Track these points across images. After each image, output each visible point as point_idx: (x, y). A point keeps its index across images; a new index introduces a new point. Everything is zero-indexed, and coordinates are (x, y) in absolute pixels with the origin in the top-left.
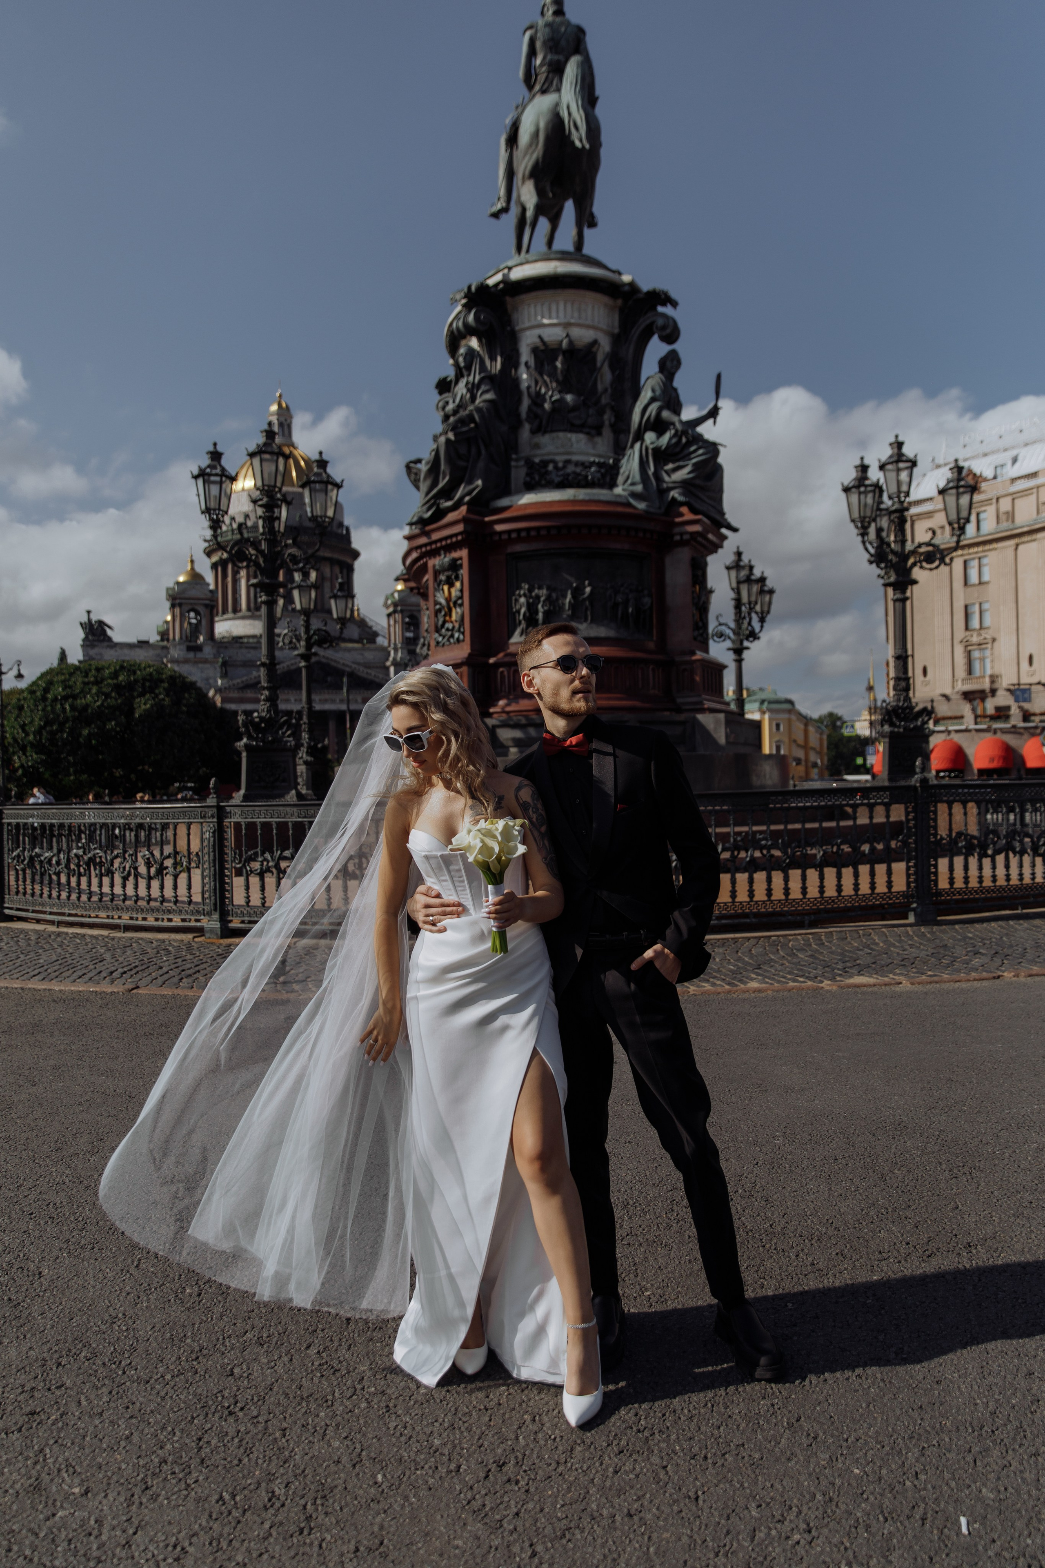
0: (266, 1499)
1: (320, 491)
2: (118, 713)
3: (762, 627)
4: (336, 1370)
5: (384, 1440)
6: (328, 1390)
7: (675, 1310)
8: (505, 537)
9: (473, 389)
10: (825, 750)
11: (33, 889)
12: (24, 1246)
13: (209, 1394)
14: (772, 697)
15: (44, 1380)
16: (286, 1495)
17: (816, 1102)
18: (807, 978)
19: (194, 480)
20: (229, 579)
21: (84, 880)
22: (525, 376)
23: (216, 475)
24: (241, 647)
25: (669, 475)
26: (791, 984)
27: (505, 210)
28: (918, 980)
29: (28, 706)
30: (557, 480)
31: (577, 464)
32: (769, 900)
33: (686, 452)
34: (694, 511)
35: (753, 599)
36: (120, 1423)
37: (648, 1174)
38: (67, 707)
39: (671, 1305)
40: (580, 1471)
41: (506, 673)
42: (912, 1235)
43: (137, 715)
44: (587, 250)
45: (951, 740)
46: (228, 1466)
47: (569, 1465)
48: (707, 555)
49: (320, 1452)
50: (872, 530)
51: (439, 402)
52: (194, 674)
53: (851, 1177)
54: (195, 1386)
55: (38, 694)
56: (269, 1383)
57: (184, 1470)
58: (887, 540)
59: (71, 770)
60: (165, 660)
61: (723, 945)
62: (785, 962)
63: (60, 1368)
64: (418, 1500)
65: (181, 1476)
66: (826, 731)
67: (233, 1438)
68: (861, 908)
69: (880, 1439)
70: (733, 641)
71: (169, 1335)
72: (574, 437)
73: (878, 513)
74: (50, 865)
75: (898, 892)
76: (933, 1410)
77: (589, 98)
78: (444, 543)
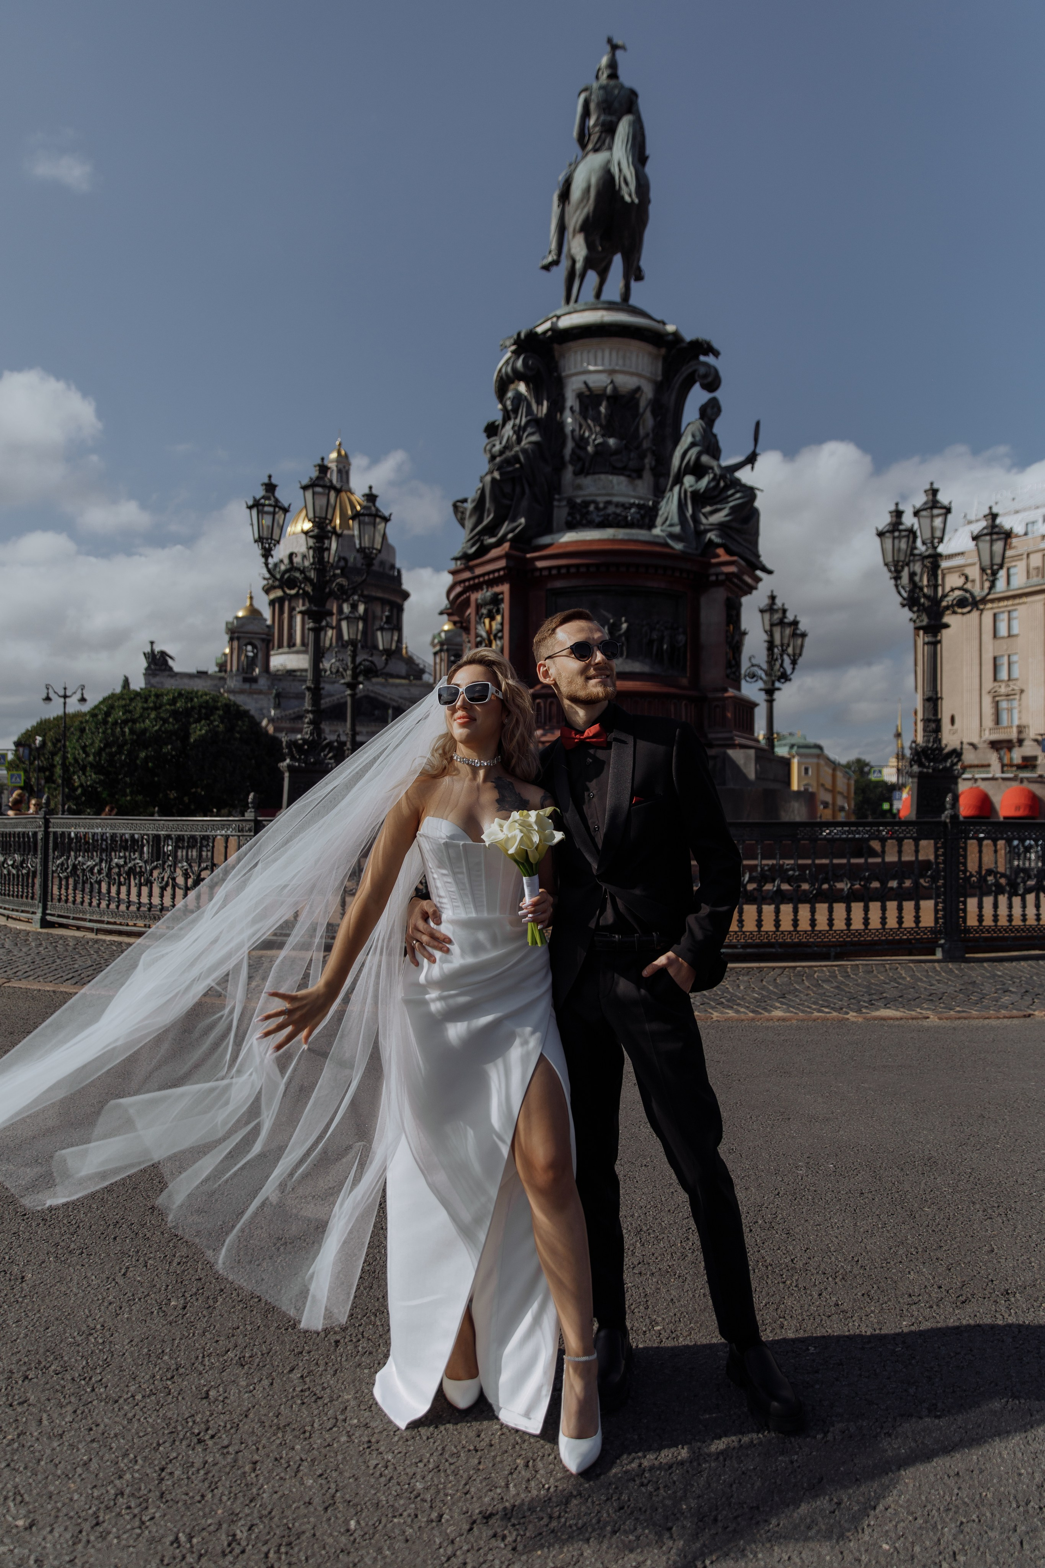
0: (226, 1544)
1: (369, 524)
2: (174, 738)
3: (794, 669)
4: (319, 1398)
5: (362, 1480)
6: (308, 1419)
7: (687, 1347)
8: (545, 573)
9: (519, 431)
10: (852, 795)
11: (75, 897)
12: (11, 1248)
13: (180, 1419)
14: (801, 741)
15: (7, 1395)
16: (248, 1540)
17: (841, 1132)
18: (832, 1008)
19: (248, 511)
20: (286, 615)
21: (124, 889)
22: (569, 420)
23: (270, 505)
24: (294, 680)
25: (706, 518)
26: (816, 1014)
27: (556, 263)
28: (946, 1015)
29: (90, 729)
30: (598, 520)
31: (617, 505)
32: (795, 930)
33: (724, 495)
34: (729, 552)
35: (786, 641)
36: (80, 1447)
37: (663, 1199)
38: (127, 730)
39: (682, 1342)
40: (575, 1528)
41: (542, 705)
42: (944, 1279)
43: (192, 740)
44: (633, 301)
45: (978, 788)
46: (189, 1502)
47: (563, 1520)
48: (742, 596)
49: (291, 1491)
50: (905, 574)
51: (487, 444)
52: (249, 703)
53: (877, 1213)
54: (166, 1408)
55: (100, 717)
56: (245, 1409)
57: (140, 1505)
58: (920, 584)
59: (128, 791)
60: (222, 690)
61: (748, 974)
62: (810, 992)
63: (26, 1382)
64: (392, 1554)
65: (136, 1511)
66: (854, 777)
67: (198, 1470)
68: (888, 942)
69: (913, 1509)
70: (765, 682)
71: (146, 1350)
72: (615, 479)
73: (912, 558)
74: (92, 873)
75: (926, 928)
76: (971, 1478)
77: (640, 157)
78: (486, 578)
